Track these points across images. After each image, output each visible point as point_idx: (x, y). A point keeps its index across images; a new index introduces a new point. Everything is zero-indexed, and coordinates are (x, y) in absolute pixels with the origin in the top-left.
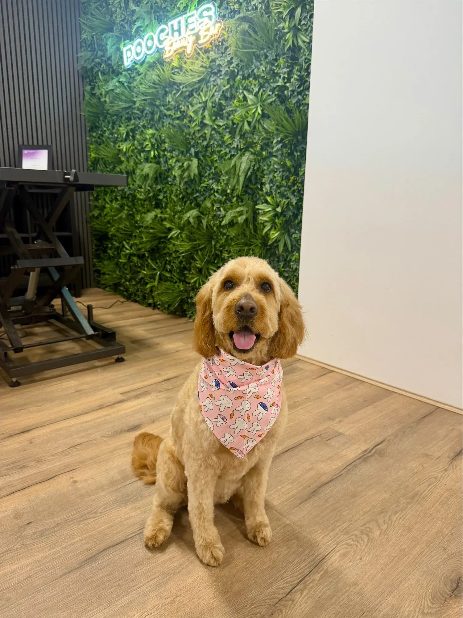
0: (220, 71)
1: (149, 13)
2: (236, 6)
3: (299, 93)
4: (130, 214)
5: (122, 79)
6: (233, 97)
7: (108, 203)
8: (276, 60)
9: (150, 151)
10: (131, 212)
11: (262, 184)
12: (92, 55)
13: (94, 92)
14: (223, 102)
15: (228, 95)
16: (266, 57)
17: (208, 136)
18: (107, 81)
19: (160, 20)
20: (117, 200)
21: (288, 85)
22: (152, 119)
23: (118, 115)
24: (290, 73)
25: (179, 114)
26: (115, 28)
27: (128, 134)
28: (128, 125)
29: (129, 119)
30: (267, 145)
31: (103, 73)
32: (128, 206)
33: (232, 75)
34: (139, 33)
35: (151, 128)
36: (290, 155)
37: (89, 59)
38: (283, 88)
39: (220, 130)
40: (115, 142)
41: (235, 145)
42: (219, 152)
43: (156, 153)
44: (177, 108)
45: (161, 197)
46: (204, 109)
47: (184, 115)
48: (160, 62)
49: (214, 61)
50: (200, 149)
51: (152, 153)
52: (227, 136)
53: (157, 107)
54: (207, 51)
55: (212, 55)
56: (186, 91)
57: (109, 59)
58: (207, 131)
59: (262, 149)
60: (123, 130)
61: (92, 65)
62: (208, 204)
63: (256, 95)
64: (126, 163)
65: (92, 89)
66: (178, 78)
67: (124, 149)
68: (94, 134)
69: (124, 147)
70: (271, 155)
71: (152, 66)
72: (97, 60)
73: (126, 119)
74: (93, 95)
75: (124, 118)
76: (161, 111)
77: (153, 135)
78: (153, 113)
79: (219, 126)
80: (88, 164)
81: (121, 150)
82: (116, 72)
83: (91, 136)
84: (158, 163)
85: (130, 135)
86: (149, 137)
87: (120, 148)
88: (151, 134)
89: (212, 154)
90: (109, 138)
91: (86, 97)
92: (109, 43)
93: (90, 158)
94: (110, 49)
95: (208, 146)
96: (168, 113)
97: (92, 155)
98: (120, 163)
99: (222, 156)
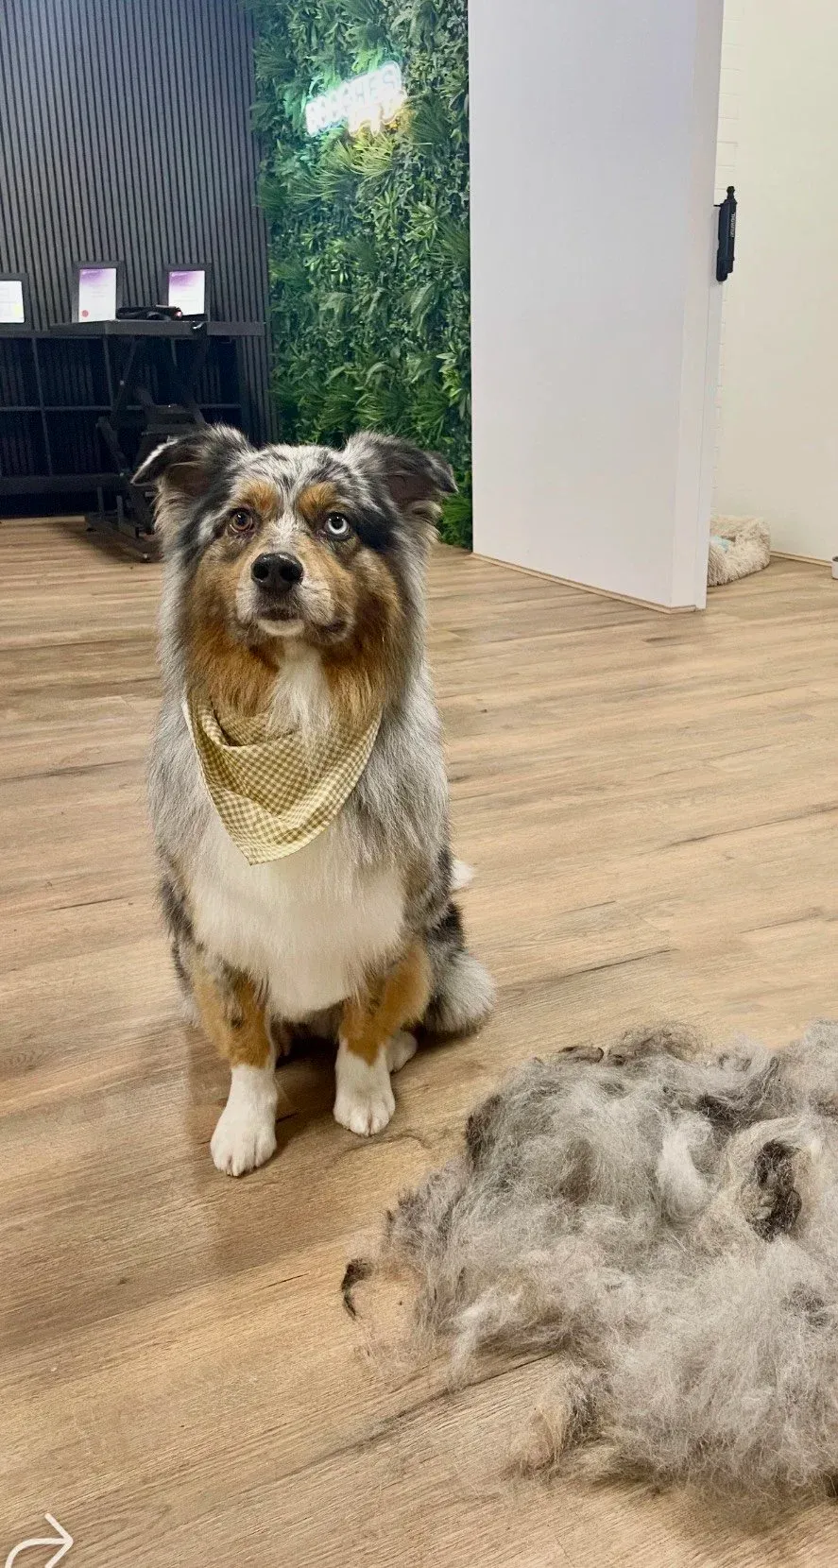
4: (321, 371)
7: (295, 355)
9: (338, 273)
10: (322, 369)
12: (270, 107)
13: (273, 171)
18: (286, 157)
20: (305, 348)
22: (341, 223)
23: (303, 212)
26: (296, 71)
27: (315, 244)
28: (315, 229)
29: (316, 220)
31: (285, 140)
32: (318, 359)
35: (340, 237)
37: (265, 115)
40: (302, 257)
43: (347, 276)
45: (352, 345)
51: (342, 276)
57: (291, 118)
60: (308, 238)
61: (270, 125)
64: (315, 289)
65: (271, 165)
67: (312, 268)
68: (277, 238)
69: (312, 263)
72: (276, 118)
73: (314, 218)
74: (272, 175)
75: (311, 217)
77: (342, 248)
78: (342, 214)
80: (269, 288)
81: (308, 268)
82: (298, 141)
83: (273, 241)
84: (349, 291)
85: (318, 244)
86: (336, 251)
87: (308, 264)
88: (339, 247)
89: (402, 280)
90: (294, 247)
91: (262, 179)
92: (287, 97)
93: (272, 279)
94: (288, 107)
95: (396, 270)
96: (357, 216)
97: (274, 275)
98: (309, 288)
99: (411, 285)
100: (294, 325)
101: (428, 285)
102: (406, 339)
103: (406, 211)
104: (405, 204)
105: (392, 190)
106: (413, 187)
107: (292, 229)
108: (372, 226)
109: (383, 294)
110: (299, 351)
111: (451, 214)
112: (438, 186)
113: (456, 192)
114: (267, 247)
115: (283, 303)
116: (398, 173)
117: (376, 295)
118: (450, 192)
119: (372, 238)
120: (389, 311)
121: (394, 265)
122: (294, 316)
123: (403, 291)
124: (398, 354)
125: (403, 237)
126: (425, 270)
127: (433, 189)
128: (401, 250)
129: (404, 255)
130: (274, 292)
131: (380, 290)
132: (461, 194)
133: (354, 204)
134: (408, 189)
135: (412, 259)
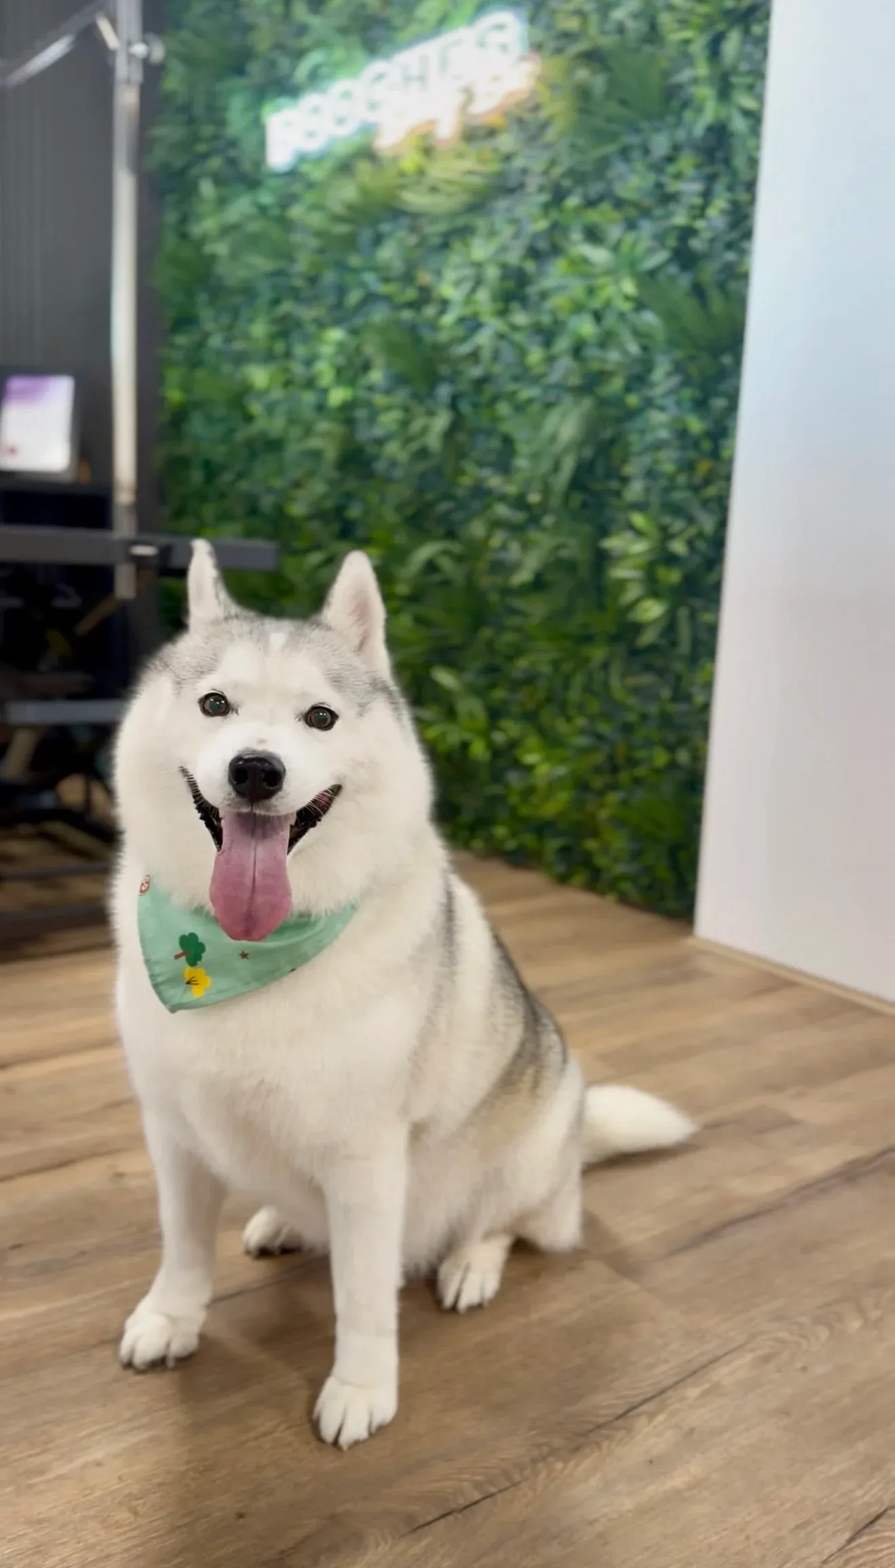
0: (522, 186)
1: (344, 31)
2: (573, 24)
3: (730, 246)
5: (266, 198)
6: (556, 250)
8: (670, 159)
9: (329, 389)
11: (625, 480)
13: (185, 230)
14: (530, 266)
15: (542, 245)
16: (646, 151)
17: (486, 354)
18: (222, 202)
19: (372, 48)
21: (700, 224)
22: (339, 305)
23: (248, 291)
24: (707, 195)
25: (411, 294)
26: (250, 67)
29: (276, 302)
30: (639, 379)
33: (558, 196)
34: (315, 78)
36: (701, 405)
37: (178, 145)
38: (688, 232)
39: (518, 337)
40: (238, 366)
41: (555, 377)
42: (514, 393)
44: (408, 277)
46: (478, 282)
47: (425, 296)
48: (368, 153)
49: (508, 158)
50: (463, 386)
52: (535, 356)
53: (356, 271)
54: (492, 133)
55: (506, 142)
56: (435, 230)
57: (233, 144)
58: (483, 339)
59: (628, 389)
61: (185, 160)
62: (477, 529)
63: (616, 248)
64: (262, 419)
66: (415, 199)
70: (649, 403)
71: (345, 167)
74: (183, 237)
76: (363, 285)
77: (341, 346)
78: (342, 291)
79: (515, 328)
81: (253, 384)
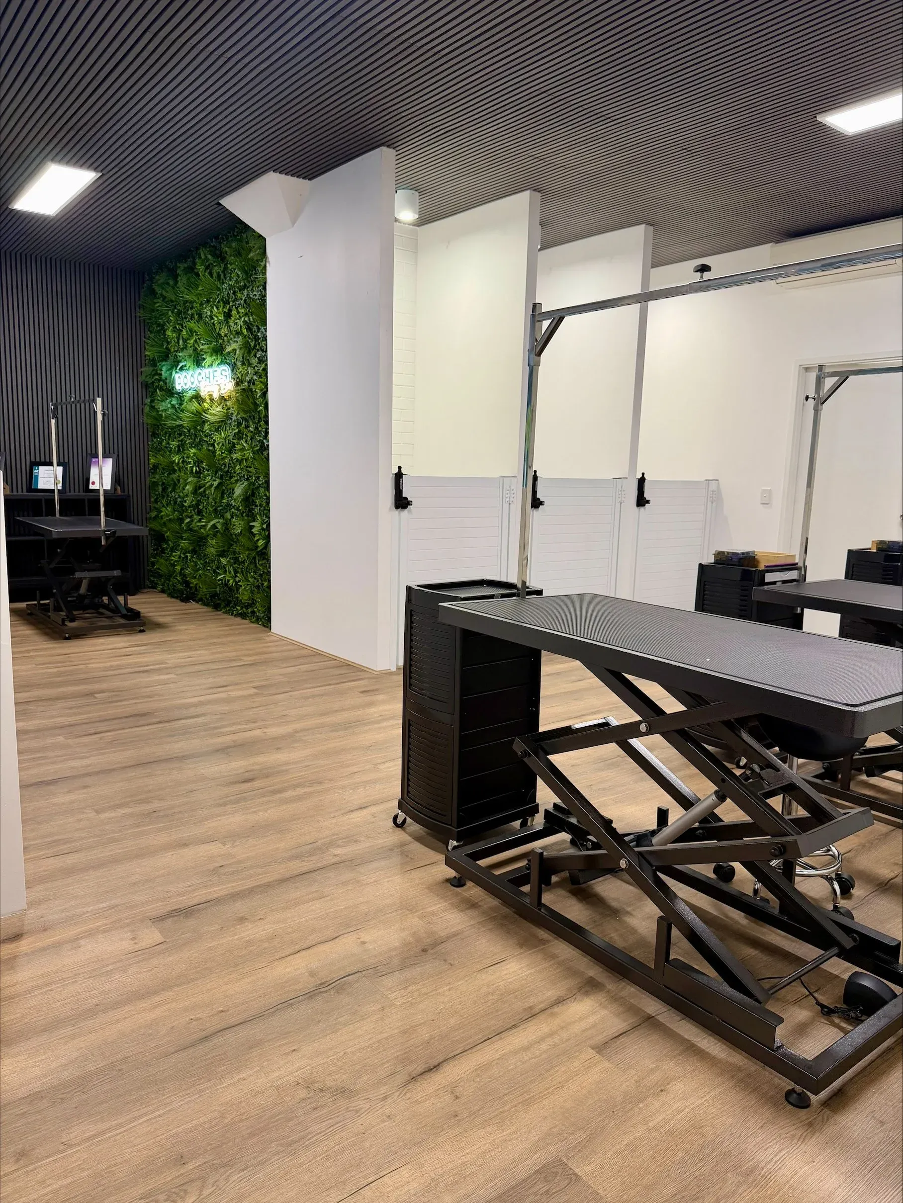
5: (174, 402)
10: (180, 517)
12: (153, 371)
13: (154, 406)
18: (163, 397)
19: (197, 365)
23: (172, 429)
26: (170, 356)
27: (178, 448)
28: (179, 441)
31: (161, 389)
32: (178, 511)
35: (194, 447)
37: (150, 375)
40: (170, 454)
43: (198, 469)
45: (201, 507)
51: (194, 469)
57: (166, 379)
60: (174, 444)
61: (153, 380)
64: (178, 472)
65: (152, 402)
67: (177, 461)
68: (155, 440)
69: (176, 459)
72: (156, 377)
73: (179, 434)
74: (153, 408)
75: (176, 434)
77: (196, 454)
78: (196, 436)
80: (149, 467)
81: (174, 461)
82: (170, 392)
83: (153, 441)
84: (199, 477)
85: (181, 448)
86: (192, 455)
87: (174, 459)
88: (193, 453)
89: (231, 477)
90: (166, 447)
91: (147, 409)
92: (164, 369)
93: (150, 463)
94: (164, 374)
95: (228, 471)
96: (205, 439)
97: (152, 461)
98: (174, 471)
99: (237, 481)
100: (164, 489)
101: (246, 483)
102: (233, 510)
103: (233, 442)
104: (233, 439)
105: (225, 430)
106: (237, 431)
107: (165, 437)
108: (213, 445)
109: (220, 484)
110: (167, 505)
111: (259, 449)
112: (252, 434)
113: (261, 439)
114: (148, 444)
115: (157, 476)
116: (229, 422)
117: (216, 483)
118: (259, 438)
119: (214, 452)
120: (223, 493)
121: (226, 469)
122: (163, 484)
123: (231, 483)
124: (229, 517)
125: (232, 456)
126: (244, 475)
127: (249, 435)
128: (231, 462)
129: (232, 465)
130: (152, 469)
131: (218, 481)
132: (264, 441)
133: (202, 432)
134: (235, 431)
135: (237, 468)
